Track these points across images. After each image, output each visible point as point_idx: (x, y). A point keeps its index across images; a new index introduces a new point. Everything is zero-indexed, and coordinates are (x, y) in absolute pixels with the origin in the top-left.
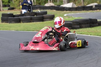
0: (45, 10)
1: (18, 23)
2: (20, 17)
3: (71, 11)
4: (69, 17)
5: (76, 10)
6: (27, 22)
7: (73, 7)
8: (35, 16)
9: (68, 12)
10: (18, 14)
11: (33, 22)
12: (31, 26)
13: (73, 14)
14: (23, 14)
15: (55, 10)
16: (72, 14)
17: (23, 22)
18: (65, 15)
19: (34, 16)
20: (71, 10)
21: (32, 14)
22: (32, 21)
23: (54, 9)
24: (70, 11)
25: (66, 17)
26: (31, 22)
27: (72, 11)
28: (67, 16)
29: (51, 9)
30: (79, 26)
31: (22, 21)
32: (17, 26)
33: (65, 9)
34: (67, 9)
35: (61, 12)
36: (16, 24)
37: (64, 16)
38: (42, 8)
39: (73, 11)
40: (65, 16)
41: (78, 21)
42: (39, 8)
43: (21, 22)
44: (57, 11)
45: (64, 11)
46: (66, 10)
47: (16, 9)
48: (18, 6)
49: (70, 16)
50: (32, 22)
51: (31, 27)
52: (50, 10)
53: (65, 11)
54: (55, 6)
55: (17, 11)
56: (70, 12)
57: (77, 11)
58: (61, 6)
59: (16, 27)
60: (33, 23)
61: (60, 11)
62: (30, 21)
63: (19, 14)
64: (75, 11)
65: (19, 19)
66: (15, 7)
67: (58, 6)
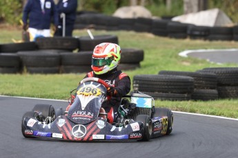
0: (113, 34)
1: (15, 72)
2: (20, 53)
3: (211, 40)
4: (196, 62)
5: (230, 39)
6: (46, 72)
7: (218, 25)
8: (76, 52)
9: (199, 42)
10: (15, 41)
11: (67, 72)
12: (60, 84)
13: (213, 50)
14: (33, 43)
15: (150, 36)
16: (209, 50)
17: (31, 72)
18: (184, 54)
19: (71, 50)
20: (211, 36)
21: (66, 44)
22: (62, 67)
23: (149, 31)
24: (205, 39)
25: (183, 59)
26: (57, 72)
27: (215, 42)
28: (189, 58)
29: (139, 30)
30: (215, 91)
31: (27, 66)
32: (10, 82)
33: (189, 32)
34: (197, 33)
35: (173, 41)
36: (6, 76)
37: (177, 57)
38: (103, 25)
39: (219, 42)
40: (181, 57)
41: (213, 74)
42: (91, 23)
43: (25, 70)
44: (157, 37)
45: (185, 37)
46: (194, 37)
47: (8, 24)
48: (13, 13)
49: (200, 59)
50: (63, 72)
51: (57, 86)
52: (132, 33)
53: (188, 41)
54: (154, 18)
55: (9, 29)
56: (207, 42)
57: (233, 42)
58: (175, 19)
59: (8, 85)
60: (64, 76)
61: (171, 37)
62: (57, 68)
63: (20, 41)
64: (223, 39)
65: (18, 58)
66: (3, 15)
67: (165, 21)
